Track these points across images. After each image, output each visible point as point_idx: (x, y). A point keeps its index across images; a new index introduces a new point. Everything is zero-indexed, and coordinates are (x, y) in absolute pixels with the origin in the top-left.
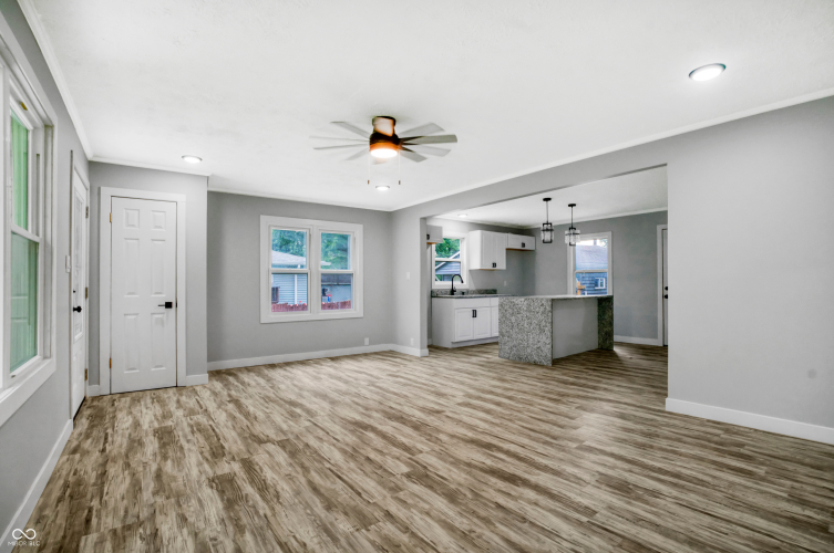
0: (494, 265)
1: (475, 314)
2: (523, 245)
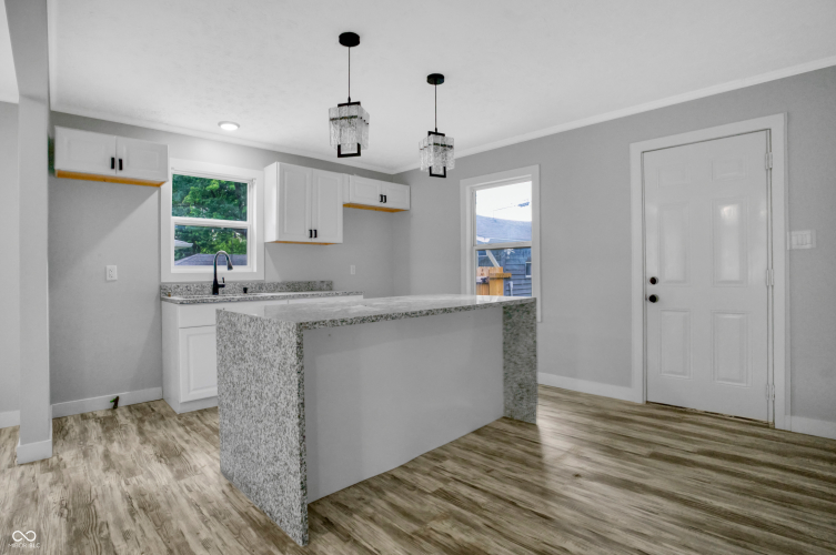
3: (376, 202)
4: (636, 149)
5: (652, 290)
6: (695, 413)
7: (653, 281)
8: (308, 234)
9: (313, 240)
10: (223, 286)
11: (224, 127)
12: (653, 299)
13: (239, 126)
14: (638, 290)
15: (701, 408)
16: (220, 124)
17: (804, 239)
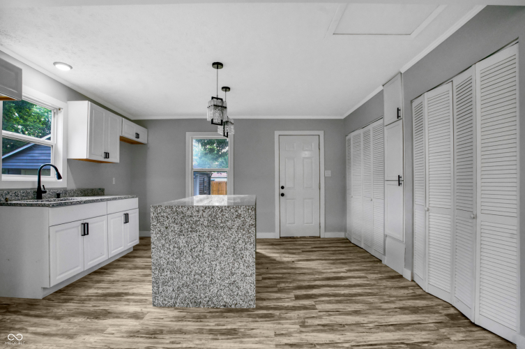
0: (107, 155)
1: (85, 229)
2: (138, 136)
3: (133, 138)
4: (277, 133)
5: (282, 191)
6: (297, 238)
7: (283, 188)
8: (103, 155)
9: (106, 160)
10: (45, 192)
11: (58, 66)
12: (283, 195)
13: (71, 68)
14: (277, 191)
15: (299, 235)
16: (55, 63)
17: (329, 173)
